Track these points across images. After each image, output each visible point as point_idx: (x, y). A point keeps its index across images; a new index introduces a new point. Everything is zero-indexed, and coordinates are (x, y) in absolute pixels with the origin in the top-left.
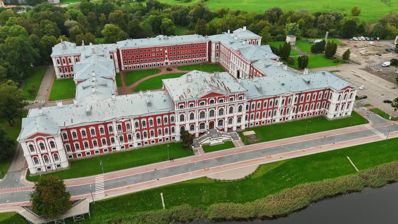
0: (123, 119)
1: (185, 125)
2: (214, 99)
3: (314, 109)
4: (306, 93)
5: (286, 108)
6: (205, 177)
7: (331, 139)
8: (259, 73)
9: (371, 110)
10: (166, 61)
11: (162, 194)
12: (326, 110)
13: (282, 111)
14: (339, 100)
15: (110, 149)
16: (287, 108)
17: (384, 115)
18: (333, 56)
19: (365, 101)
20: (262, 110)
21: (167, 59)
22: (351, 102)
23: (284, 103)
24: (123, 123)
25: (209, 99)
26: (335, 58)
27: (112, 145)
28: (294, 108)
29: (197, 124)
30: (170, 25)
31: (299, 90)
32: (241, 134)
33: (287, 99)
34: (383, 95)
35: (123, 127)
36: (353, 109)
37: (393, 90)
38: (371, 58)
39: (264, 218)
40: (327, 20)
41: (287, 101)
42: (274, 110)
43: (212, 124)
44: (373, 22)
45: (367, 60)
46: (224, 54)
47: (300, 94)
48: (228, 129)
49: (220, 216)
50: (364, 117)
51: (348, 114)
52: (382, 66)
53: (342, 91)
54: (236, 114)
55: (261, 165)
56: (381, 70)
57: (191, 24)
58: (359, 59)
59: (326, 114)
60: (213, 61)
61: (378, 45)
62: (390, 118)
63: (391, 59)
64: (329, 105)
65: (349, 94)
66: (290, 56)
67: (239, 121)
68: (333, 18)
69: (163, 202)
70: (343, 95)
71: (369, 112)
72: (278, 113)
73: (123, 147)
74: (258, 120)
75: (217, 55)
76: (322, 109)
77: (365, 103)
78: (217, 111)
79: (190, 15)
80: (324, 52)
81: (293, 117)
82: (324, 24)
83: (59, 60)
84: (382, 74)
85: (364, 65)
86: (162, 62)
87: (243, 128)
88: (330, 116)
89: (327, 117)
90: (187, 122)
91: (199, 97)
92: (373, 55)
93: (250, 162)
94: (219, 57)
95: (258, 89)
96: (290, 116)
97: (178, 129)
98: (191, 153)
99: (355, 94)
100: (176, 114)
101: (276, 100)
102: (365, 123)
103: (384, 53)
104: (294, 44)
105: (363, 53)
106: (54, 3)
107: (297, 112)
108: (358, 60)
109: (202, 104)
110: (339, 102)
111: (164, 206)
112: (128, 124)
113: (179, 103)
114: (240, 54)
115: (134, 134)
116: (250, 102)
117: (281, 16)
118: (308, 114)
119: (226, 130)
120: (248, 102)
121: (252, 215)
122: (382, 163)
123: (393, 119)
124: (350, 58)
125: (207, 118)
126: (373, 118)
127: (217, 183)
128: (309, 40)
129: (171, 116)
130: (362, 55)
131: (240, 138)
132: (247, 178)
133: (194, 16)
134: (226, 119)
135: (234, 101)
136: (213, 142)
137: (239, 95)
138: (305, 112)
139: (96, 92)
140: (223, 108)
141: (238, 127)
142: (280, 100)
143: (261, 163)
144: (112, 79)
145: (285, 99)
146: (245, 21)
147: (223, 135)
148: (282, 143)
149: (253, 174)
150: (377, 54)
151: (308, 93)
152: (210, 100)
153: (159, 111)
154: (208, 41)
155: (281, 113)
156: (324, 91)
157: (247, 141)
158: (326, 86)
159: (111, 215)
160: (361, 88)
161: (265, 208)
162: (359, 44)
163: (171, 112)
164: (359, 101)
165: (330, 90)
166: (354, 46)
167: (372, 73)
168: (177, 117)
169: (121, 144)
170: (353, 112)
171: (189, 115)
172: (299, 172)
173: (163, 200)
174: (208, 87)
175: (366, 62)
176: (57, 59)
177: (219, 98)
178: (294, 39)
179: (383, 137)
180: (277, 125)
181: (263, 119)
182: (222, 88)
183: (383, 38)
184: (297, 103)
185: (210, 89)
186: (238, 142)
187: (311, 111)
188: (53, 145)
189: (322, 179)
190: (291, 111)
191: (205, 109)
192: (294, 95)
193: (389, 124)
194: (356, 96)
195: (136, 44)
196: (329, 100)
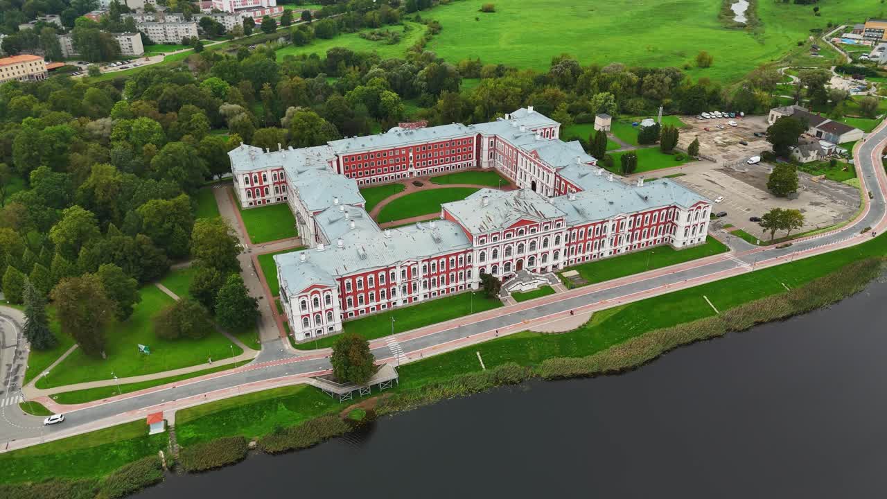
0: (409, 262)
1: (485, 266)
2: (524, 229)
3: (656, 235)
4: (644, 214)
5: (617, 236)
6: (528, 331)
7: (682, 275)
8: (572, 186)
9: (732, 233)
10: (410, 170)
11: (478, 354)
12: (672, 236)
13: (612, 240)
14: (688, 221)
15: (389, 304)
16: (619, 237)
17: (750, 239)
18: (675, 149)
19: (724, 220)
20: (585, 241)
21: (411, 166)
22: (704, 223)
23: (615, 230)
24: (409, 267)
25: (517, 229)
26: (677, 153)
27: (393, 299)
28: (629, 235)
29: (501, 264)
30: (396, 103)
31: (634, 210)
32: (559, 274)
33: (618, 224)
34: (749, 210)
35: (409, 272)
36: (708, 232)
37: (764, 202)
38: (732, 149)
39: (611, 373)
40: (659, 83)
41: (619, 226)
42: (602, 240)
43: (520, 264)
44: (734, 80)
45: (725, 154)
46: (503, 154)
47: (635, 216)
48: (542, 269)
49: (556, 373)
50: (724, 243)
51: (701, 240)
52: (748, 163)
53: (692, 208)
54: (552, 247)
55: (596, 313)
56: (747, 170)
57: (424, 95)
58: (713, 153)
59: (672, 241)
60: (485, 165)
61: (742, 126)
62: (758, 242)
63: (762, 150)
64: (675, 228)
65: (701, 212)
66: (607, 152)
67: (556, 257)
68: (668, 80)
69: (482, 363)
70: (693, 214)
71: (730, 235)
72: (607, 243)
73: (405, 301)
74: (580, 255)
75: (491, 156)
76: (666, 235)
77: (725, 224)
78: (527, 245)
79: (420, 80)
80: (659, 142)
81: (627, 249)
82: (654, 91)
83: (249, 177)
84: (747, 176)
85: (721, 163)
86: (404, 173)
87: (561, 267)
88: (678, 245)
89: (673, 246)
90: (489, 261)
91: (506, 226)
92: (735, 144)
93: (581, 309)
94: (494, 158)
95: (578, 211)
96: (624, 247)
97: (475, 273)
98: (499, 304)
99: (709, 211)
100: (475, 252)
101: (604, 225)
102: (725, 252)
103: (751, 140)
104: (609, 129)
105: (720, 142)
106: (136, 54)
107: (632, 241)
108: (711, 155)
109: (509, 236)
110: (688, 224)
111: (484, 367)
112: (414, 269)
113: (480, 237)
114: (537, 157)
115: (420, 281)
116: (571, 230)
117: (581, 77)
118: (639, 244)
119: (539, 271)
120: (568, 230)
121: (595, 370)
122: (747, 301)
123: (762, 244)
124: (700, 151)
125: (515, 255)
126: (734, 243)
127: (544, 337)
128: (631, 119)
129: (468, 255)
130: (717, 146)
131: (560, 281)
132: (582, 329)
133: (426, 81)
134: (540, 256)
135: (549, 230)
136: (526, 288)
137: (556, 221)
138: (644, 240)
139: (356, 228)
140: (535, 240)
141: (554, 267)
142: (609, 225)
143: (596, 310)
144: (361, 206)
145: (616, 223)
146: (520, 90)
147: (538, 278)
148: (617, 284)
149: (588, 323)
150: (741, 143)
151: (646, 213)
152: (520, 230)
153: (453, 249)
154: (477, 134)
155: (611, 244)
156: (668, 209)
157: (569, 284)
158: (671, 203)
159: (422, 380)
160: (718, 201)
161: (610, 360)
162: (713, 125)
163: (469, 249)
164: (716, 221)
165: (675, 207)
166: (705, 129)
167: (733, 176)
168: (476, 256)
169: (403, 297)
170: (708, 237)
171: (491, 252)
172: (644, 318)
173: (481, 361)
174: (514, 213)
175: (724, 157)
176: (245, 176)
177: (530, 227)
178: (609, 121)
179: (747, 268)
180: (606, 260)
181: (588, 254)
182: (532, 213)
183: (750, 113)
184: (631, 228)
185: (518, 216)
186: (558, 285)
187: (652, 239)
188: (328, 300)
189: (675, 325)
190: (625, 240)
191: (525, 240)
192: (628, 218)
193: (756, 251)
194: (712, 213)
195: (363, 145)
196: (675, 221)
